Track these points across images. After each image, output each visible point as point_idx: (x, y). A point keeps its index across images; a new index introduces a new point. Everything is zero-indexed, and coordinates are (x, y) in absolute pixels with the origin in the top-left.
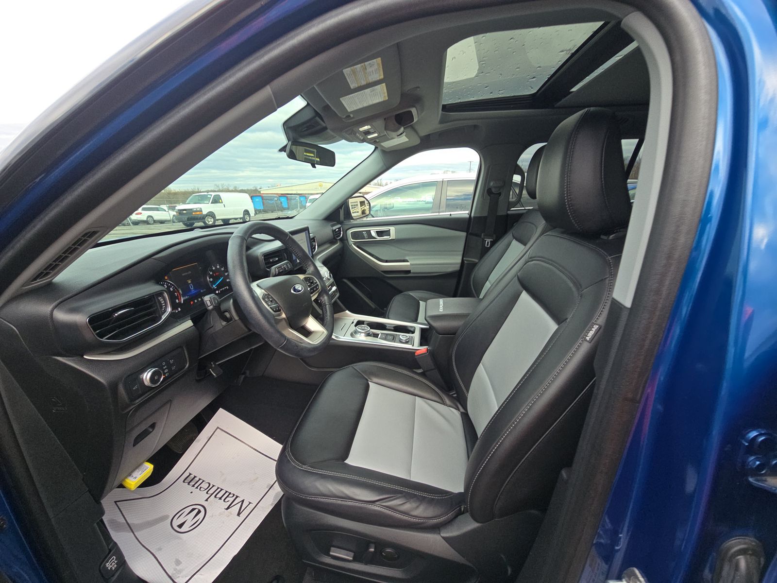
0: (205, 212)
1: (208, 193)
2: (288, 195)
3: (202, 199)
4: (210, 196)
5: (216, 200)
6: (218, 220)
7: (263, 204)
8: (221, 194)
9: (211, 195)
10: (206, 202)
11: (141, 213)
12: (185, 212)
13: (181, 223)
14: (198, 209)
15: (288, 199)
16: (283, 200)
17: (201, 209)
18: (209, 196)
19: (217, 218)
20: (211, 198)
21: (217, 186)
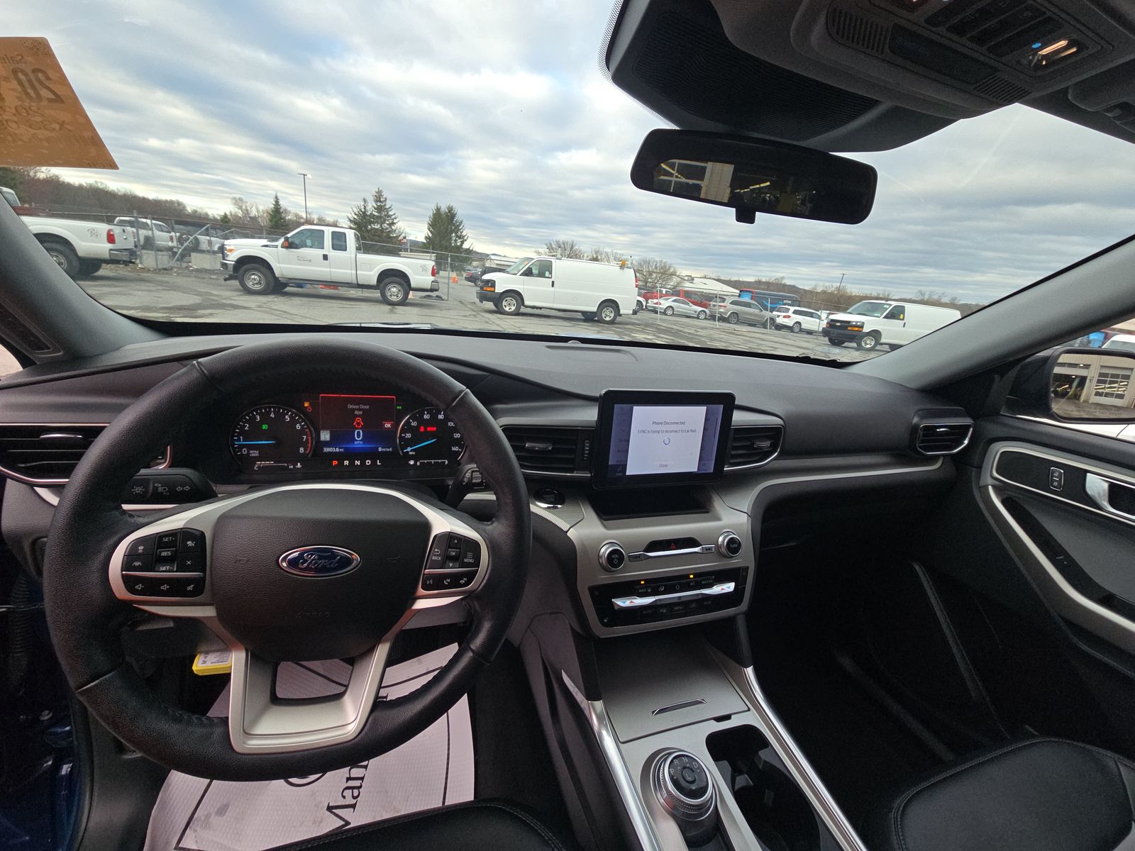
0: (866, 329)
1: (887, 301)
3: (872, 310)
4: (888, 307)
5: (896, 314)
6: (882, 344)
8: (908, 306)
9: (891, 305)
10: (876, 315)
11: (789, 317)
12: (838, 324)
13: (827, 339)
14: (859, 324)
17: (863, 323)
18: (885, 306)
19: (883, 340)
20: (887, 309)
21: (922, 294)
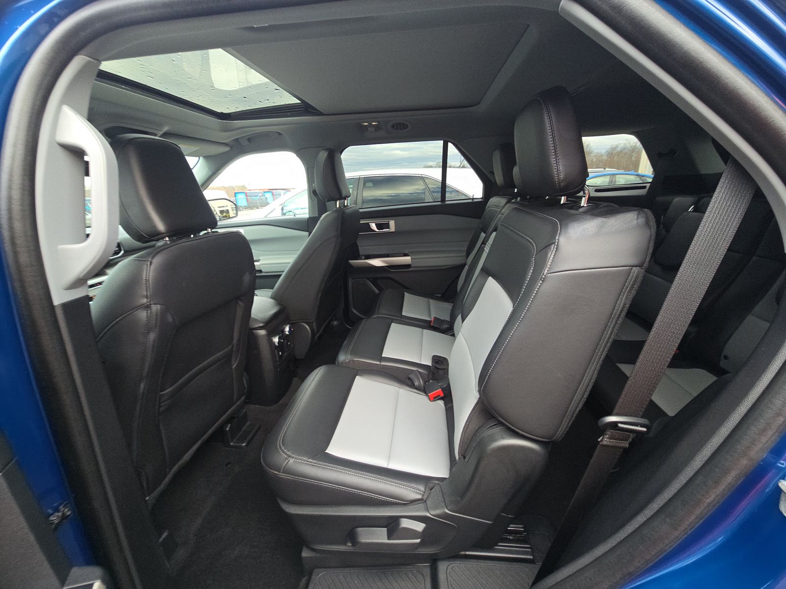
2: (273, 191)
7: (247, 201)
15: (273, 195)
16: (268, 195)
